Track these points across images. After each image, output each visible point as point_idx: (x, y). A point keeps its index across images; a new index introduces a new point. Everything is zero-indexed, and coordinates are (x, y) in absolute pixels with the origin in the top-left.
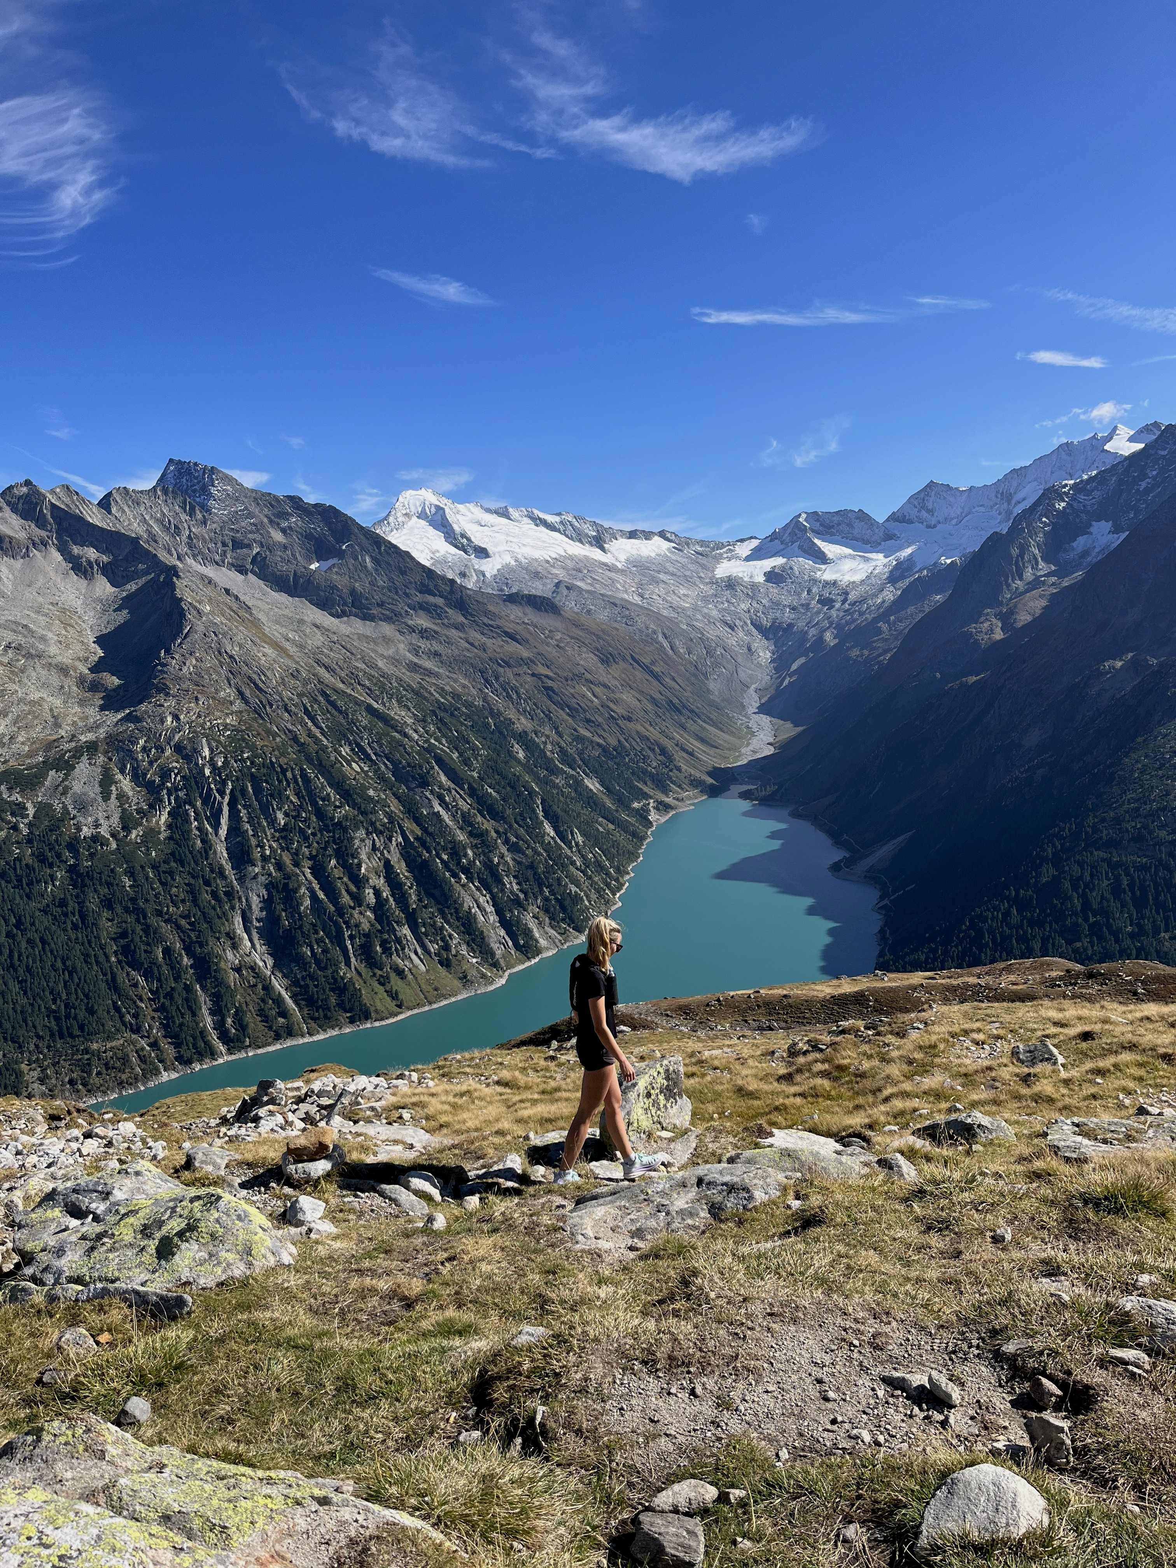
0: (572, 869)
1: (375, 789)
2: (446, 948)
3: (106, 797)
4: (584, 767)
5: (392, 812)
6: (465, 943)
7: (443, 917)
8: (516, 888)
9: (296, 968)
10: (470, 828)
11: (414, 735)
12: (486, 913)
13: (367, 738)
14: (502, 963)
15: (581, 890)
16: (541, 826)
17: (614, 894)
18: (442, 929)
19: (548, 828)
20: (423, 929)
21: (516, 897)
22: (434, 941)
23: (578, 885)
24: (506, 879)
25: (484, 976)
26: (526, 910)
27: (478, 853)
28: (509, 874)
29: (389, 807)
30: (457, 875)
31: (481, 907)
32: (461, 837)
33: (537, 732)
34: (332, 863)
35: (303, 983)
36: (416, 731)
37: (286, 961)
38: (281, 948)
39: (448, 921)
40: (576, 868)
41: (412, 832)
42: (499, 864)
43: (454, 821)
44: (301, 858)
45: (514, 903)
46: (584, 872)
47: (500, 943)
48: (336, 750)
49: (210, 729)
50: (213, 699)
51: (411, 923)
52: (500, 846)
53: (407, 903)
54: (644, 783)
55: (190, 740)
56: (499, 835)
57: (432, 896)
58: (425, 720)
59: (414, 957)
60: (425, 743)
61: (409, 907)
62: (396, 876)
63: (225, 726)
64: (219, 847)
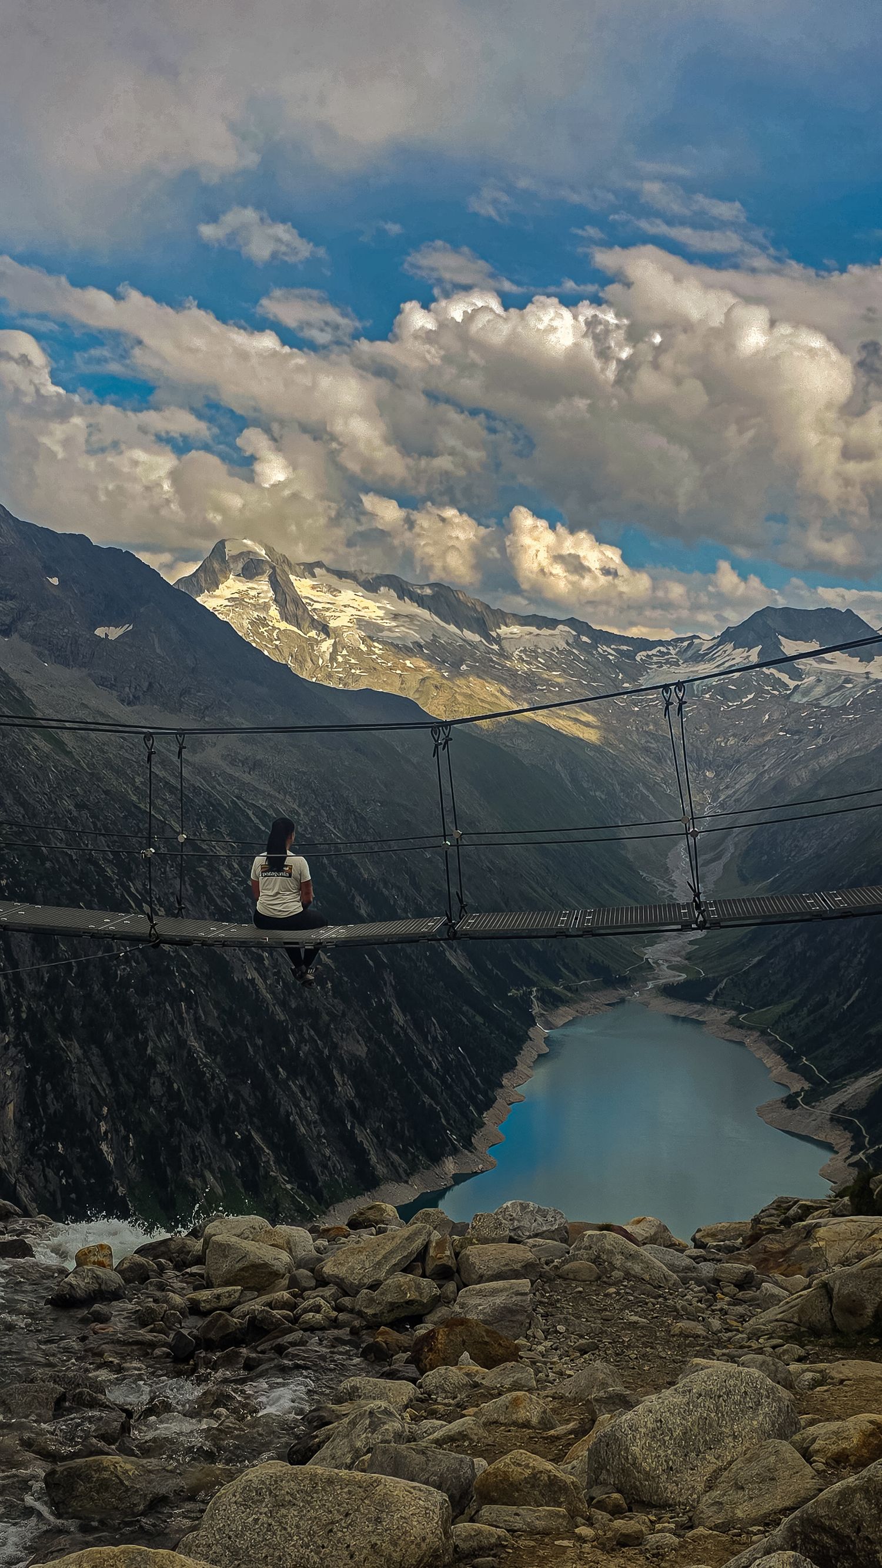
0: (425, 1071)
2: (255, 1165)
5: (192, 974)
6: (277, 1161)
7: (252, 1123)
8: (351, 1093)
9: (50, 1173)
10: (293, 1006)
11: (227, 874)
12: (309, 1123)
13: (165, 873)
14: (326, 1194)
15: (437, 1103)
16: (388, 1008)
17: (480, 1113)
18: (248, 1139)
19: (398, 1015)
20: (224, 1138)
21: (350, 1105)
22: (237, 1156)
23: (433, 1096)
24: (338, 1078)
25: (301, 1210)
26: (362, 1124)
27: (302, 1040)
28: (342, 1070)
29: (188, 967)
30: (273, 1069)
31: (302, 1116)
32: (281, 1016)
33: (385, 883)
34: (110, 1036)
35: (59, 1197)
36: (230, 867)
37: (37, 1165)
38: (31, 1148)
39: (258, 1130)
40: (432, 1071)
41: (217, 1005)
42: (329, 1057)
43: (272, 993)
44: (66, 1029)
45: (347, 1112)
46: (444, 1081)
47: (325, 1166)
48: (123, 885)
51: (207, 1127)
52: (334, 1033)
53: (205, 1100)
54: (528, 964)
56: (333, 1018)
57: (237, 1093)
58: (241, 854)
59: (209, 1175)
60: (240, 884)
61: (207, 1104)
62: (192, 1062)
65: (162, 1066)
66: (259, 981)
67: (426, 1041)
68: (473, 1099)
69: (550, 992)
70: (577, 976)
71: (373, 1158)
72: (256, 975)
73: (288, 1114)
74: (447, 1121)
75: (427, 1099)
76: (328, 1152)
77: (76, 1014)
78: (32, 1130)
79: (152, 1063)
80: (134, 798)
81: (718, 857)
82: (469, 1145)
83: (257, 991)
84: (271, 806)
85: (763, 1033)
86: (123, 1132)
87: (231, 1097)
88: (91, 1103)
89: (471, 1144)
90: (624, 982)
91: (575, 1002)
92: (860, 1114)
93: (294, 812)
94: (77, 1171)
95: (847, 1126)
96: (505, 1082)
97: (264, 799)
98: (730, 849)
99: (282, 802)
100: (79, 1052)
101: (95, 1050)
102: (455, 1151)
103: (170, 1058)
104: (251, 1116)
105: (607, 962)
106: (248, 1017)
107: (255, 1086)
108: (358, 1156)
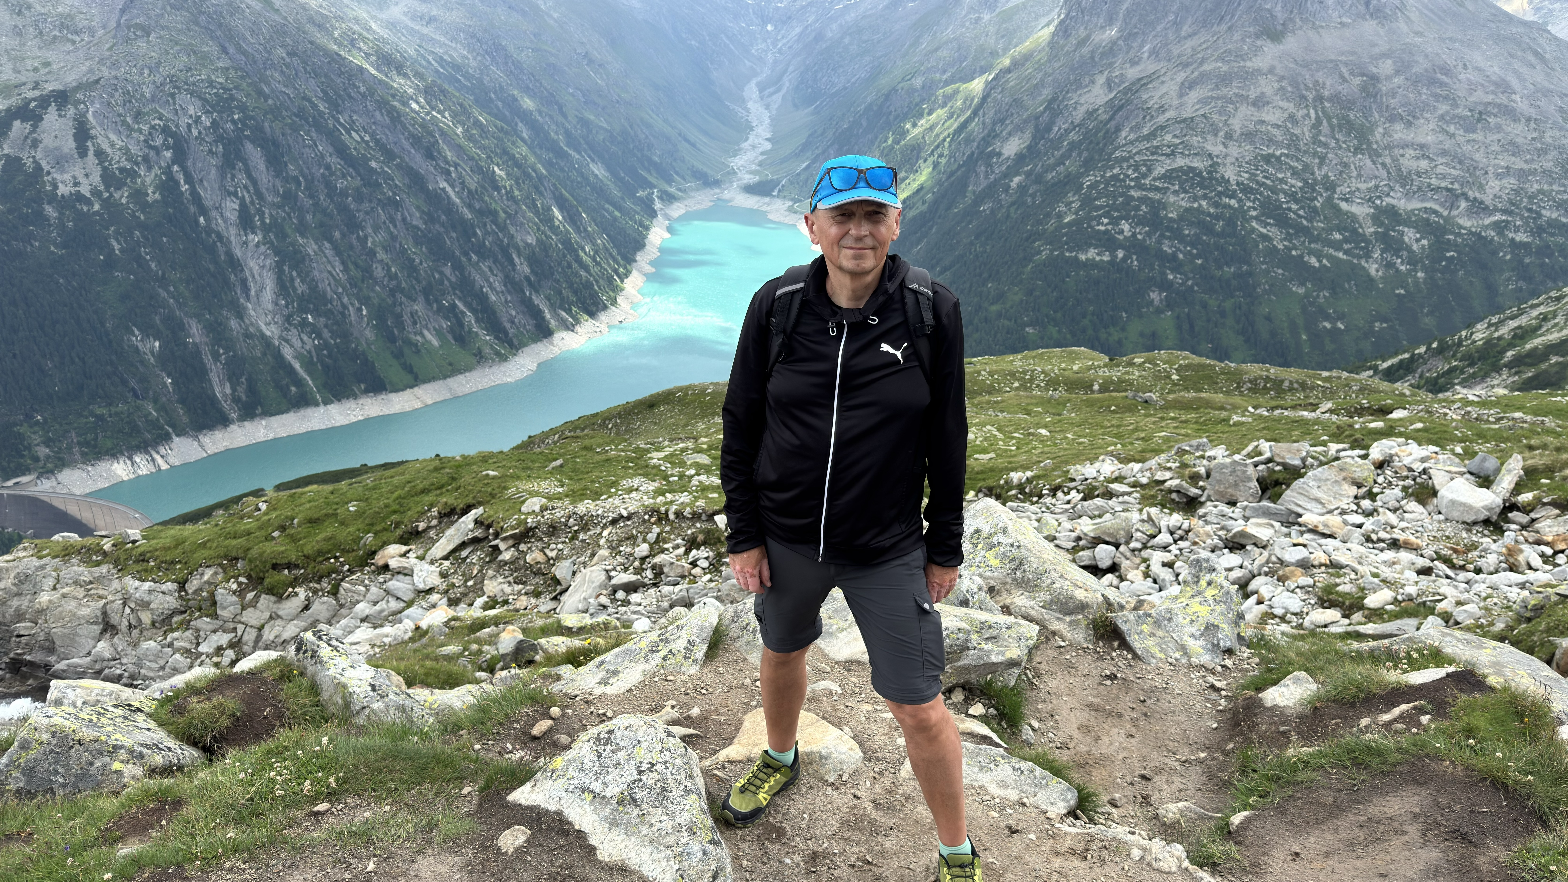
0: (581, 254)
1: (377, 160)
2: (461, 324)
3: (82, 152)
4: (590, 152)
5: (396, 186)
6: (478, 320)
7: (455, 294)
8: (527, 270)
9: (305, 338)
10: (477, 207)
11: (414, 106)
12: (497, 293)
13: (366, 106)
14: (516, 342)
15: (591, 275)
16: (549, 208)
17: (622, 281)
18: (453, 306)
19: (557, 214)
20: (435, 306)
21: (527, 279)
22: (447, 318)
23: (588, 271)
24: (517, 260)
25: (498, 354)
26: (538, 292)
27: (486, 233)
28: (519, 255)
29: (393, 180)
30: (466, 254)
31: (492, 288)
32: (469, 215)
33: (540, 112)
34: (337, 234)
35: (314, 354)
36: (418, 103)
37: (294, 331)
38: (288, 319)
39: (460, 299)
40: (585, 253)
41: (418, 208)
42: (508, 244)
43: (461, 198)
44: (303, 228)
45: (525, 284)
46: (594, 260)
47: (513, 322)
48: (333, 117)
49: (194, 84)
50: (194, 52)
51: (421, 298)
52: (510, 227)
53: (417, 279)
54: (649, 172)
55: (173, 95)
56: (509, 216)
57: (441, 273)
58: (426, 92)
59: (426, 332)
60: (428, 114)
61: (419, 282)
62: (403, 251)
63: (211, 84)
64: (214, 213)
65: (381, 255)
66: (449, 189)
67: (579, 231)
68: (616, 272)
69: (666, 193)
70: (684, 179)
71: (548, 316)
72: (446, 185)
73: (482, 287)
74: (599, 287)
75: (583, 273)
76: (514, 313)
77: (309, 217)
78: (287, 306)
79: (372, 253)
80: (335, 47)
81: (778, 90)
82: (614, 302)
83: (449, 197)
84: (446, 53)
86: (357, 305)
87: (437, 276)
88: (329, 284)
89: (616, 302)
90: (717, 183)
91: (685, 199)
93: (464, 57)
94: (326, 334)
96: (638, 258)
97: (440, 47)
98: (786, 84)
99: (455, 49)
100: (315, 247)
101: (327, 245)
102: (606, 308)
103: (386, 249)
104: (454, 289)
105: (705, 169)
106: (444, 217)
107: (454, 268)
108: (536, 314)
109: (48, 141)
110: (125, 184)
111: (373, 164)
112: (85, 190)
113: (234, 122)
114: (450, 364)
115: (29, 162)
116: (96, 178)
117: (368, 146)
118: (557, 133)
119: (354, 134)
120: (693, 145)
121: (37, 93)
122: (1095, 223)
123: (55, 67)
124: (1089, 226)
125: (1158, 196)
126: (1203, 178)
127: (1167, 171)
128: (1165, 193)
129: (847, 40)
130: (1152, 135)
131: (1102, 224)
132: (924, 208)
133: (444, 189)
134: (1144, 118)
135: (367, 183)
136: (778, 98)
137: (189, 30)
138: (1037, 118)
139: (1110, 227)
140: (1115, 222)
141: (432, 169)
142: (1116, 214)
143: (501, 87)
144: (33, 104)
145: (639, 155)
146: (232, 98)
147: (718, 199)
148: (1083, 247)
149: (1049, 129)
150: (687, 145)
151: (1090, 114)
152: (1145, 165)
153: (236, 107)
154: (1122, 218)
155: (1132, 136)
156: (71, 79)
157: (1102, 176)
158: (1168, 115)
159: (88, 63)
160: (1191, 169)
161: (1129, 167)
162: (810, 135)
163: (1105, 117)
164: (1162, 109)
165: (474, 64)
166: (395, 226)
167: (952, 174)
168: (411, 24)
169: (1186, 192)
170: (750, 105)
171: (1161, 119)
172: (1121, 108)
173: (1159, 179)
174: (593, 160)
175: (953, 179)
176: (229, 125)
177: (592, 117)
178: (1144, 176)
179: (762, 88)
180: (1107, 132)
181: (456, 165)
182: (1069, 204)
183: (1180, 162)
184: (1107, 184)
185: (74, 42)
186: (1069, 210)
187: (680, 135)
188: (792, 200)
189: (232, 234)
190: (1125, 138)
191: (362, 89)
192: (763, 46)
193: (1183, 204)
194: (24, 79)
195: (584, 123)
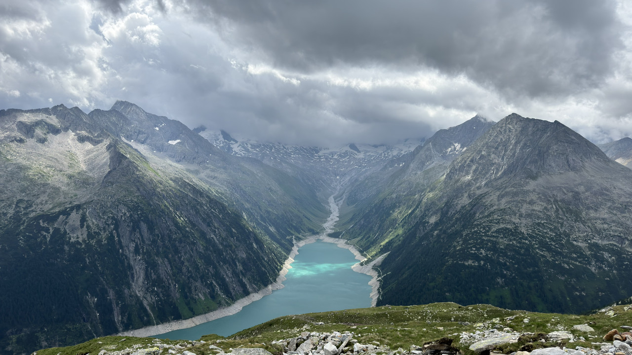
0: (263, 261)
2: (213, 290)
3: (82, 226)
4: (269, 223)
5: (195, 237)
6: (220, 289)
7: (213, 279)
8: (241, 268)
9: (153, 297)
10: (225, 244)
11: (205, 208)
12: (229, 278)
13: (187, 208)
14: (234, 298)
15: (266, 270)
16: (252, 244)
17: (279, 272)
18: (212, 283)
19: (255, 245)
20: (204, 283)
21: (241, 271)
22: (209, 288)
23: (265, 268)
24: (238, 264)
26: (245, 277)
27: (228, 254)
28: (239, 262)
29: (194, 235)
30: (218, 262)
31: (227, 275)
32: (221, 247)
33: (252, 209)
34: (170, 256)
35: (155, 303)
36: (206, 206)
37: (149, 294)
38: (147, 289)
39: (215, 280)
40: (265, 261)
41: (202, 245)
42: (235, 258)
43: (219, 241)
44: (158, 254)
45: (240, 274)
46: (268, 263)
47: (234, 290)
48: (175, 212)
49: (126, 201)
50: (128, 191)
51: (199, 280)
52: (236, 251)
53: (198, 272)
54: (291, 229)
55: (118, 206)
56: (236, 247)
57: (208, 270)
58: (210, 202)
59: (200, 294)
60: (209, 210)
61: (199, 274)
62: (195, 262)
63: (132, 201)
64: (125, 248)
65: (186, 263)
66: (215, 238)
67: (263, 252)
68: (276, 268)
69: (298, 237)
70: (304, 231)
71: (248, 287)
72: (214, 236)
73: (223, 275)
74: (269, 274)
75: (263, 269)
76: (235, 286)
77: (161, 249)
78: (147, 284)
79: (183, 263)
80: (179, 188)
81: (341, 199)
82: (275, 281)
83: (214, 241)
84: (219, 189)
85: (354, 246)
86: (174, 283)
87: (206, 271)
88: (165, 275)
89: (276, 281)
90: (317, 233)
92: (380, 266)
93: (225, 190)
94: (161, 295)
95: (376, 270)
96: (285, 263)
97: (217, 187)
98: (344, 197)
99: (222, 188)
100: (161, 261)
101: (166, 260)
102: (271, 283)
103: (188, 261)
104: (212, 276)
105: (313, 228)
106: (211, 248)
107: (213, 268)
108: (243, 286)
109: (71, 222)
110: (95, 238)
111: (187, 229)
112: (80, 240)
113: (138, 215)
114: (208, 308)
115: (62, 230)
116: (85, 236)
117: (186, 222)
118: (257, 216)
119: (181, 218)
120: (309, 219)
121: (70, 205)
122: (470, 250)
123: (78, 196)
124: (467, 251)
125: (495, 239)
126: (512, 232)
127: (497, 229)
128: (497, 238)
129: (367, 181)
130: (489, 216)
131: (473, 250)
132: (400, 243)
133: (213, 238)
134: (485, 209)
135: (184, 236)
136: (341, 202)
137: (127, 183)
138: (442, 209)
139: (476, 252)
140: (478, 249)
141: (209, 230)
142: (478, 246)
143: (238, 200)
144: (68, 209)
145: (288, 223)
146: (139, 206)
147: (318, 239)
148: (467, 259)
149: (447, 213)
150: (306, 219)
151: (463, 207)
152: (488, 227)
153: (139, 209)
154: (481, 248)
155: (481, 216)
156: (83, 200)
157: (470, 231)
158: (494, 208)
159: (90, 195)
160: (507, 229)
161: (481, 228)
162: (354, 215)
163: (469, 209)
164: (492, 206)
165: (228, 192)
166: (193, 252)
167: (410, 229)
168: (208, 179)
169: (506, 237)
170: (331, 204)
171: (492, 209)
172: (475, 205)
173: (494, 232)
174: (270, 226)
175: (410, 231)
176: (136, 216)
177: (271, 210)
178: (488, 231)
179: (335, 198)
180: (470, 214)
181: (218, 229)
182: (458, 242)
183: (502, 226)
184: (473, 235)
185: (87, 188)
186: (458, 244)
187: (304, 216)
188: (347, 239)
189: (131, 256)
190: (478, 217)
191: (187, 202)
192: (336, 184)
193: (506, 242)
194: (67, 201)
195: (268, 212)
